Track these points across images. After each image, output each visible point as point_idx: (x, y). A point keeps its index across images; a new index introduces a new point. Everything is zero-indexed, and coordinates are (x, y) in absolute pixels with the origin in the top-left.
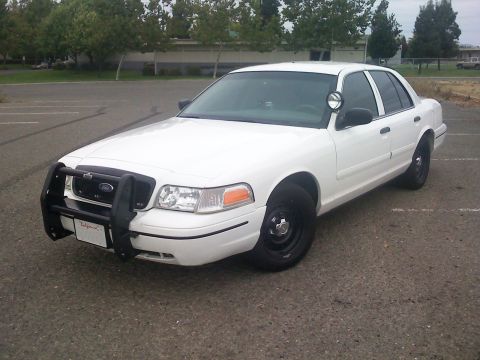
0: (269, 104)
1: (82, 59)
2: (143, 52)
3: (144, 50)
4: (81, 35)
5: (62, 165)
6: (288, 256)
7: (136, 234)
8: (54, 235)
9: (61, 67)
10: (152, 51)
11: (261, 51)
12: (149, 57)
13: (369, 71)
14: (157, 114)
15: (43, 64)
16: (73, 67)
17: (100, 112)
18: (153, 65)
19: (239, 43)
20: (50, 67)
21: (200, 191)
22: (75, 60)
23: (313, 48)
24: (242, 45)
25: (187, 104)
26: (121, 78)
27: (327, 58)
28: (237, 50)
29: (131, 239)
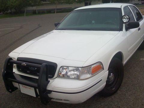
0: (93, 22)
1: (13, 10)
2: (32, 7)
3: (33, 6)
4: (12, 3)
5: (11, 59)
6: (114, 89)
7: (50, 91)
8: (10, 90)
9: (7, 14)
10: (35, 6)
11: (70, 4)
12: (34, 8)
13: (129, 6)
14: (40, 26)
15: (1, 13)
16: (11, 13)
17: (21, 27)
18: (36, 11)
19: (62, 1)
20: (4, 14)
21: (80, 69)
22: (11, 11)
23: (86, 2)
24: (63, 2)
25: (59, 24)
26: (26, 15)
27: (90, 4)
28: (62, 4)
29: (48, 95)
